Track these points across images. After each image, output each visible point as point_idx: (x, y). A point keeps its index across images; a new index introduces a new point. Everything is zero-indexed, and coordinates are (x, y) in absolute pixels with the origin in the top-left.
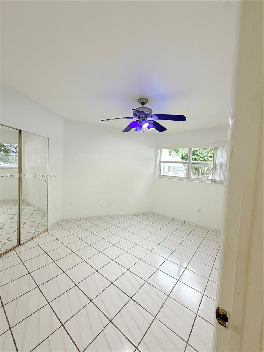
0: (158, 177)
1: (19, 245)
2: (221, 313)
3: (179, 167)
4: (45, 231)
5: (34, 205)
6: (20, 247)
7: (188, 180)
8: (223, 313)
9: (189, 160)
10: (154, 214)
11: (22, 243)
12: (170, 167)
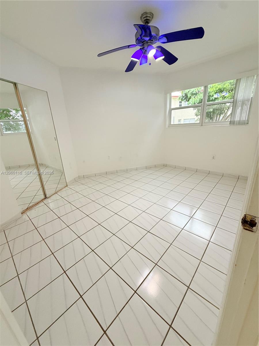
0: (169, 127)
1: (46, 198)
2: (248, 219)
3: (190, 119)
4: (66, 187)
5: (52, 167)
6: (47, 200)
7: (202, 125)
8: (251, 219)
9: (204, 102)
10: (165, 166)
11: (47, 196)
12: (181, 120)
